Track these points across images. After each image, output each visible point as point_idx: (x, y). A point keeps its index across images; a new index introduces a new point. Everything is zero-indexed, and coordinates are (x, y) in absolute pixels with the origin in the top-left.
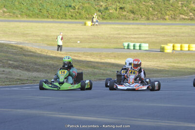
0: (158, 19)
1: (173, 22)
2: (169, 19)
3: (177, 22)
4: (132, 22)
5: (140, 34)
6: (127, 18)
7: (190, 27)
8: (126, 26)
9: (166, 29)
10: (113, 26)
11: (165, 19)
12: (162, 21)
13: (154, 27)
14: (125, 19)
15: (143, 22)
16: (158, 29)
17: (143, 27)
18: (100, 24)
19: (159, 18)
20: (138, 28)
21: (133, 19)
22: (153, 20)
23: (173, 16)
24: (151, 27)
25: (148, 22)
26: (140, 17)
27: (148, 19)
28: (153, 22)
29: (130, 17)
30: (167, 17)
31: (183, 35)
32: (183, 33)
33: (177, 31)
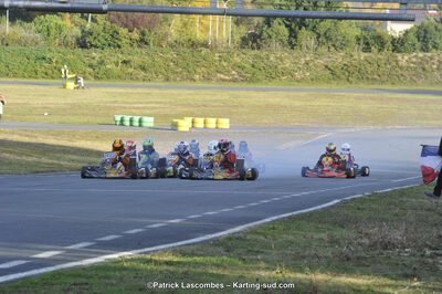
0: (183, 79)
1: (206, 84)
2: (200, 80)
3: (211, 85)
4: (141, 83)
5: (148, 103)
6: (134, 78)
7: (231, 92)
8: (130, 90)
9: (190, 94)
10: (109, 90)
11: (194, 80)
12: (189, 83)
13: (174, 91)
15: (158, 84)
16: (180, 95)
17: (156, 91)
18: (87, 86)
19: (185, 77)
20: (148, 94)
21: (144, 80)
22: (175, 80)
23: (206, 76)
24: (168, 91)
25: (167, 83)
26: (154, 76)
27: (167, 79)
28: (173, 84)
29: (139, 77)
30: (196, 77)
32: (216, 101)
33: (208, 98)
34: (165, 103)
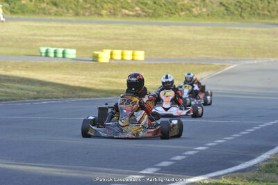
0: (91, 14)
1: (112, 19)
2: (107, 15)
3: (117, 20)
4: (53, 18)
6: (47, 12)
7: (136, 26)
8: (45, 24)
9: (102, 28)
10: (26, 23)
11: (101, 15)
12: (97, 18)
14: (45, 14)
15: (70, 18)
17: (69, 25)
18: (7, 20)
19: (93, 13)
20: (62, 27)
21: (56, 15)
22: (84, 15)
23: (112, 11)
24: (80, 25)
25: (77, 18)
26: (65, 11)
27: (77, 14)
28: (83, 18)
29: (51, 11)
30: (104, 12)
31: (125, 38)
32: (125, 35)
33: (117, 31)
34: (80, 36)
